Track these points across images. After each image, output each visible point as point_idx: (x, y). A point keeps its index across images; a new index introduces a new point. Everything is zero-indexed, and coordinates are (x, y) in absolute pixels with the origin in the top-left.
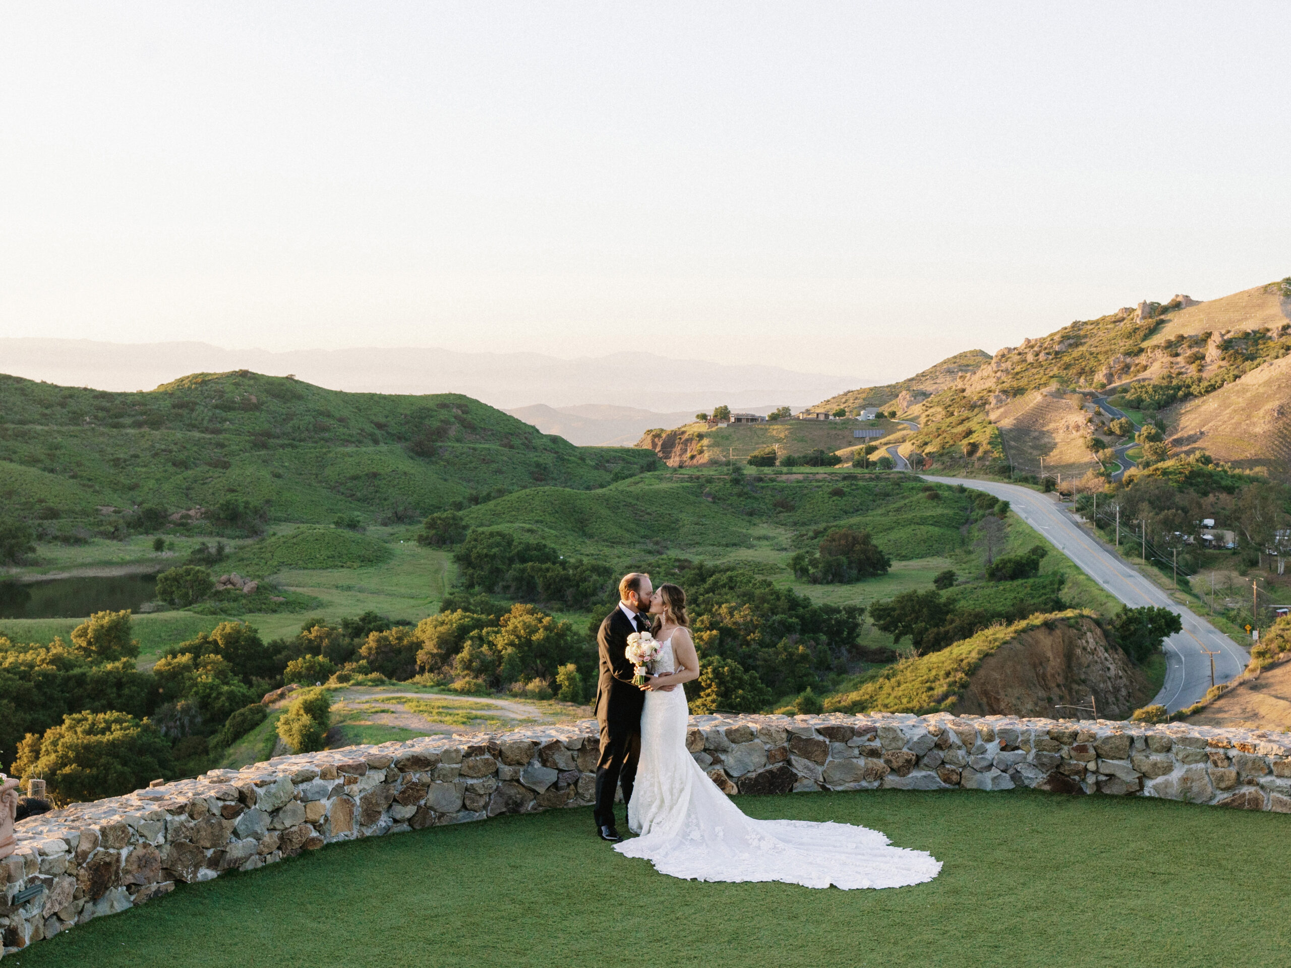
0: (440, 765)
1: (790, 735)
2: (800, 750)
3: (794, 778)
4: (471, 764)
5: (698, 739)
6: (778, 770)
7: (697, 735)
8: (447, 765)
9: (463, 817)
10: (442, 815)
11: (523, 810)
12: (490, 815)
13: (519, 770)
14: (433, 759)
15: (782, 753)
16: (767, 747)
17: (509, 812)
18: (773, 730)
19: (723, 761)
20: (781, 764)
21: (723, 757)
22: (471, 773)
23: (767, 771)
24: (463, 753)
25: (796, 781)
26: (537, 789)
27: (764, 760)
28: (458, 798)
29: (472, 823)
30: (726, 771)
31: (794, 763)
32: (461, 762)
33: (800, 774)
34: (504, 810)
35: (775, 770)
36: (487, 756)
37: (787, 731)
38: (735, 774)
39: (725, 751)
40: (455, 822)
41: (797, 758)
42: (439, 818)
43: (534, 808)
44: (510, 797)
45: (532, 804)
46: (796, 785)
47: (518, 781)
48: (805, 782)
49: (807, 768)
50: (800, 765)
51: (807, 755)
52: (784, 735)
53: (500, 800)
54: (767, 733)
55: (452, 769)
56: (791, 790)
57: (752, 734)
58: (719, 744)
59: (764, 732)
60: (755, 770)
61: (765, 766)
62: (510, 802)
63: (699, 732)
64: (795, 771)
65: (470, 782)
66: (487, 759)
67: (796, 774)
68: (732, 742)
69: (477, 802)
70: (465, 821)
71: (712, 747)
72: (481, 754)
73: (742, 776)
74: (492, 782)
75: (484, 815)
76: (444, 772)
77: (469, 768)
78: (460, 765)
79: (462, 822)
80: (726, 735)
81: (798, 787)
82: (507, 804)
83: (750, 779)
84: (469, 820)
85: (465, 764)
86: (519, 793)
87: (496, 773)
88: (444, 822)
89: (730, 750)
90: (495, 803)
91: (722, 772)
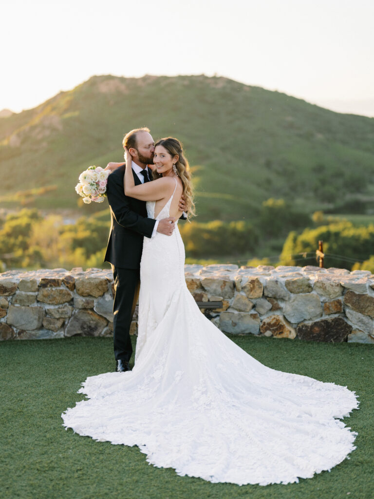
0: (18, 292)
1: (344, 289)
2: (353, 304)
3: (349, 329)
4: (45, 293)
5: (257, 287)
6: (333, 321)
7: (256, 284)
8: (23, 293)
9: (42, 335)
10: (22, 331)
11: (96, 334)
12: (66, 335)
13: (93, 302)
14: (9, 286)
15: (336, 306)
16: (322, 299)
17: (85, 334)
18: (327, 283)
19: (282, 308)
20: (336, 316)
21: (282, 305)
22: (46, 300)
23: (322, 321)
24: (38, 284)
25: (351, 332)
26: (108, 318)
27: (319, 311)
28: (35, 319)
29: (50, 340)
30: (285, 317)
31: (348, 315)
32: (38, 290)
33: (354, 327)
34: (79, 332)
35: (330, 321)
36: (63, 288)
37: (341, 286)
38: (293, 321)
39: (283, 300)
40: (34, 338)
41: (351, 311)
42: (19, 334)
43: (106, 333)
44: (84, 323)
45: (105, 329)
46: (350, 336)
47: (92, 309)
48: (359, 334)
49: (361, 321)
50: (353, 318)
51: (361, 310)
52: (338, 290)
53: (77, 324)
54: (322, 286)
55: (28, 296)
56: (346, 340)
57: (309, 286)
58: (276, 293)
59: (318, 285)
60: (310, 319)
61: (322, 316)
62: (85, 326)
63: (258, 281)
64: (349, 323)
65: (47, 307)
66: (61, 290)
67: (351, 327)
68: (291, 292)
69: (54, 324)
70: (45, 338)
71: (270, 295)
72: (55, 286)
73: (300, 322)
74: (68, 309)
75: (62, 334)
76: (20, 298)
77: (44, 296)
78: (36, 293)
79: (41, 338)
80: (286, 285)
81: (353, 338)
82: (82, 328)
83: (306, 326)
84: (47, 338)
85: (41, 293)
86: (92, 320)
87: (71, 302)
88: (24, 337)
89: (287, 299)
90: (71, 326)
91: (281, 318)
